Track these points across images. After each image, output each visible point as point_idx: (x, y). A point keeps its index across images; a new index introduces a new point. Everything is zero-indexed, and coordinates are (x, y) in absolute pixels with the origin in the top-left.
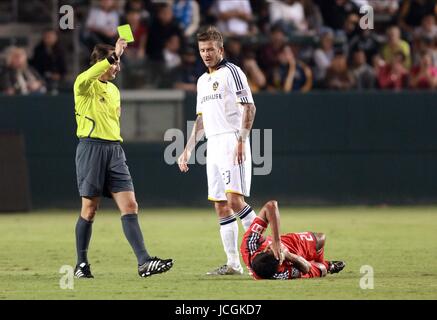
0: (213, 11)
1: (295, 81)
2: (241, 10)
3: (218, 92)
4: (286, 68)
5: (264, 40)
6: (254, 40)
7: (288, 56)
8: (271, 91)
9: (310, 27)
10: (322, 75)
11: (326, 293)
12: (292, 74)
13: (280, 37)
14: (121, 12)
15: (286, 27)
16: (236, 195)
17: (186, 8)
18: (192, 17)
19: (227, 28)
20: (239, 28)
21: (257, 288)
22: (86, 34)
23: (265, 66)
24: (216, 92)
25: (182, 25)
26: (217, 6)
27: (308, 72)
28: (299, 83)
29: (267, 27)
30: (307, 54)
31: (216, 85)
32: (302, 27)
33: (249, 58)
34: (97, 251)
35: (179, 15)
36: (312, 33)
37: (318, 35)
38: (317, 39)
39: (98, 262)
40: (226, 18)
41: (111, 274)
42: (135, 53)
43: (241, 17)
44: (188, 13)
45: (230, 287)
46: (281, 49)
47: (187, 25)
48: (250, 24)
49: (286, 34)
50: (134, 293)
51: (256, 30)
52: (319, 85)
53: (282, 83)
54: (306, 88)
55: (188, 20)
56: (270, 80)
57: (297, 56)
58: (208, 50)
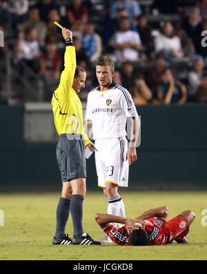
0: (112, 43)
1: (174, 95)
2: (133, 42)
3: (110, 107)
4: (167, 86)
5: (151, 65)
6: (143, 64)
7: (169, 77)
8: (156, 103)
9: (186, 55)
10: (194, 91)
11: (197, 255)
12: (172, 90)
13: (162, 62)
14: (43, 43)
15: (167, 55)
16: (114, 185)
17: (91, 41)
18: (95, 47)
19: (123, 56)
20: (131, 55)
21: (146, 252)
22: (16, 61)
23: (151, 85)
24: (108, 107)
25: (88, 53)
26: (115, 39)
27: (184, 89)
28: (177, 97)
29: (153, 55)
30: (183, 75)
31: (109, 102)
32: (179, 55)
33: (139, 78)
34: (25, 224)
35: (86, 46)
36: (187, 59)
37: (191, 61)
38: (191, 64)
39: (25, 232)
40: (121, 48)
41: (34, 241)
42: (53, 75)
43: (133, 47)
44: (93, 44)
45: (125, 251)
46: (164, 72)
47: (92, 53)
48: (140, 53)
49: (167, 60)
50: (52, 256)
51: (144, 57)
52: (192, 99)
53: (164, 97)
54: (182, 101)
55: (93, 49)
56: (155, 95)
57: (175, 77)
58: (103, 73)
